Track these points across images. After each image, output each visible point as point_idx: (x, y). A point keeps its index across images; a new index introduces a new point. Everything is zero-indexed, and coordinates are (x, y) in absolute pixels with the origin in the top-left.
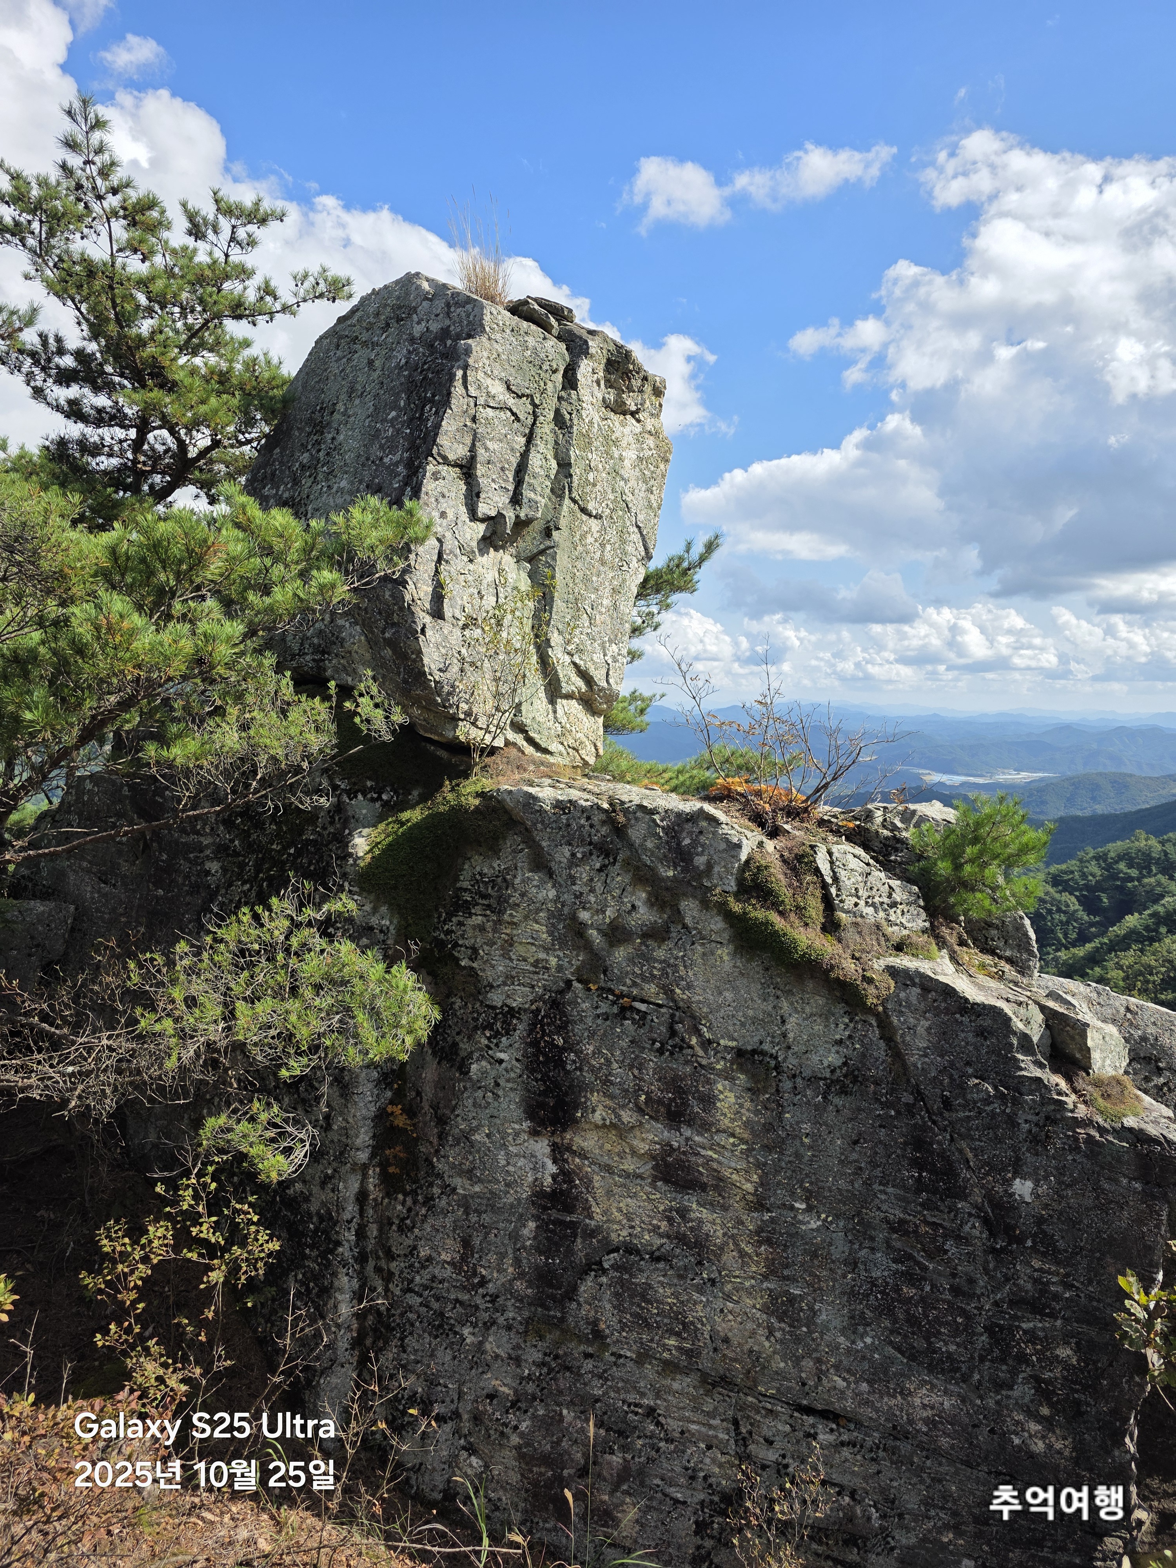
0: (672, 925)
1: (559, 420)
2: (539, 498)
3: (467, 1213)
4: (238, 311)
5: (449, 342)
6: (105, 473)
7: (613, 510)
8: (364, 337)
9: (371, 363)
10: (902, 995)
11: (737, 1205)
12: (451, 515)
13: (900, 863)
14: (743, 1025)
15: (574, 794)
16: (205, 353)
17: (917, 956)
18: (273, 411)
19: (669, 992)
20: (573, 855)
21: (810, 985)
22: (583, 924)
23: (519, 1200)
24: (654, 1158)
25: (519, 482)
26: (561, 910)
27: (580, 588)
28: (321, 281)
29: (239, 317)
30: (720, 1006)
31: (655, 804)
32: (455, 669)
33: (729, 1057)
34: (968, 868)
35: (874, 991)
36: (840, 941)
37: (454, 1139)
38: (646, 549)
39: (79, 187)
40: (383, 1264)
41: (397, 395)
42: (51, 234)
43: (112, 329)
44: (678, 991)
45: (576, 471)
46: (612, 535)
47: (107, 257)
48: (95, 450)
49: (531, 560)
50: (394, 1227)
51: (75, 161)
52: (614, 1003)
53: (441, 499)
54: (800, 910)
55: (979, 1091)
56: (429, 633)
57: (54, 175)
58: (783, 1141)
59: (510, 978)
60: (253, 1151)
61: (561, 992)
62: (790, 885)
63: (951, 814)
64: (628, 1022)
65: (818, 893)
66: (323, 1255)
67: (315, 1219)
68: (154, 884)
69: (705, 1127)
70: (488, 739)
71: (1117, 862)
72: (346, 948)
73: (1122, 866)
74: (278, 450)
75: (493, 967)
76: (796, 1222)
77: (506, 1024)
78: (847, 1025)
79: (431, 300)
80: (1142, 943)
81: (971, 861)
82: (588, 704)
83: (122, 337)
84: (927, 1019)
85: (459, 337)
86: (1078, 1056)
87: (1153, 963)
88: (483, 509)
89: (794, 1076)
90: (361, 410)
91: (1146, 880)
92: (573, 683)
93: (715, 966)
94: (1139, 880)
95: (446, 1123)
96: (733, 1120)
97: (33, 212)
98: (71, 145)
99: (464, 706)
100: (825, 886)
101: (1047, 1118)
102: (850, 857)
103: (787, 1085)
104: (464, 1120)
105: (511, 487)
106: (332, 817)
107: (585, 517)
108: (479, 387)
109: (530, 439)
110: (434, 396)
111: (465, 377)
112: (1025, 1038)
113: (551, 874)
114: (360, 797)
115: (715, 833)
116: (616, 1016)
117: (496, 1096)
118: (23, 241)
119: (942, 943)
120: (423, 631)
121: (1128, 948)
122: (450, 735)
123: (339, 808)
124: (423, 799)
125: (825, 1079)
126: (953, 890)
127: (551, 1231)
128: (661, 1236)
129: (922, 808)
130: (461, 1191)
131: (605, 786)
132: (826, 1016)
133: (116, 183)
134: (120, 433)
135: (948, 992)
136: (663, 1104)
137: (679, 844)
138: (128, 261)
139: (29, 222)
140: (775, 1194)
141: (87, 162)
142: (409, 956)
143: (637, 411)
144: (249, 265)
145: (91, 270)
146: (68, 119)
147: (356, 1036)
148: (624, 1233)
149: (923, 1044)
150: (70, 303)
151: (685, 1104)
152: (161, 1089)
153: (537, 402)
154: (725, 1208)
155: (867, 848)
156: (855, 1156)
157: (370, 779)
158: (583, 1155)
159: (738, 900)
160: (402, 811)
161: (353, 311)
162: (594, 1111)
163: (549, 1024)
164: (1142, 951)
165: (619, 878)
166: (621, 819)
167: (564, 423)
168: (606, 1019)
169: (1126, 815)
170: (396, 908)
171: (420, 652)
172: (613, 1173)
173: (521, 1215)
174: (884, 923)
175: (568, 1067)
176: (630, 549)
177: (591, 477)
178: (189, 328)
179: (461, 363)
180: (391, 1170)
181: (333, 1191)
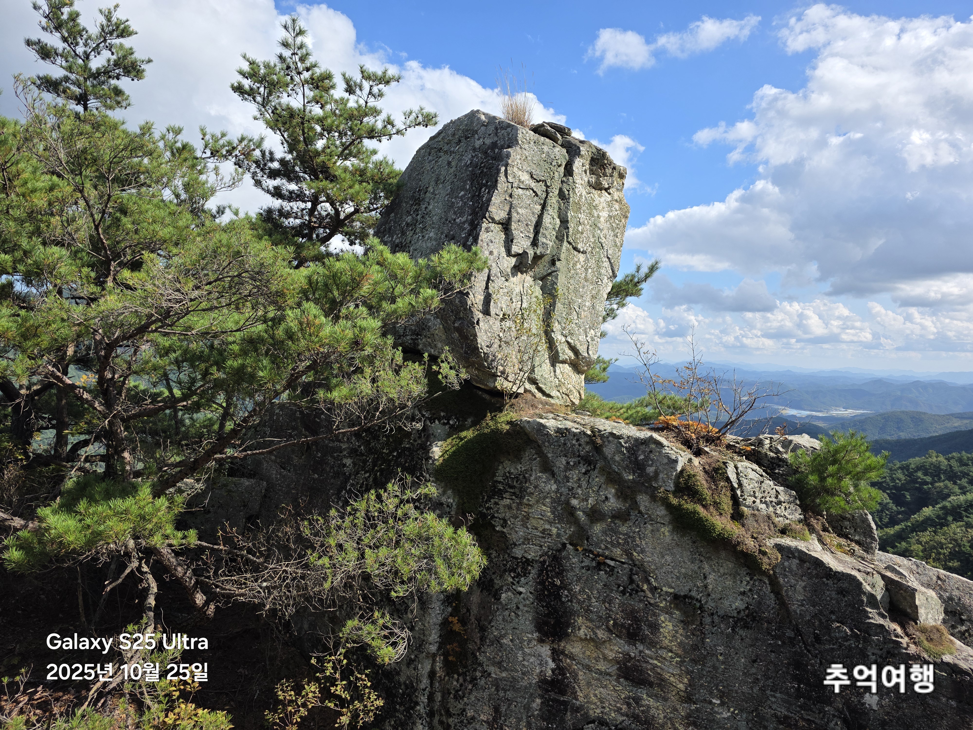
0: (631, 511)
1: (562, 195)
2: (548, 242)
3: (498, 691)
4: (372, 134)
5: (497, 150)
6: (293, 228)
7: (593, 248)
8: (446, 148)
9: (449, 163)
10: (786, 564)
11: (673, 698)
12: (495, 253)
13: (782, 475)
14: (678, 578)
15: (569, 424)
16: (352, 159)
17: (796, 538)
18: (391, 192)
19: (629, 555)
20: (568, 463)
21: (723, 554)
22: (574, 508)
23: (530, 684)
24: (618, 663)
25: (537, 232)
26: (560, 498)
27: (572, 296)
28: (420, 116)
29: (372, 137)
30: (663, 565)
31: (621, 433)
32: (496, 346)
33: (668, 599)
34: (829, 480)
35: (767, 560)
36: (743, 526)
37: (490, 641)
38: (613, 271)
39: (288, 68)
40: (444, 719)
41: (465, 182)
42: (270, 94)
43: (302, 146)
44: (635, 554)
45: (571, 225)
46: (592, 263)
47: (301, 106)
48: (287, 215)
49: (542, 279)
50: (452, 696)
51: (287, 53)
52: (593, 559)
53: (490, 244)
54: (716, 505)
55: (840, 632)
56: (481, 324)
57: (274, 60)
58: (705, 657)
59: (527, 540)
60: (374, 644)
61: (559, 551)
62: (710, 488)
63: (816, 444)
64: (602, 573)
65: (729, 494)
66: (407, 710)
67: (403, 687)
68: (313, 471)
69: (652, 644)
70: (515, 389)
71: (916, 471)
72: (430, 517)
73: (920, 474)
74: (393, 215)
75: (516, 532)
76: (713, 713)
77: (524, 569)
78: (748, 582)
79: (486, 126)
80: (935, 527)
81: (832, 475)
82: (576, 367)
83: (307, 151)
84: (804, 581)
85: (503, 147)
86: (909, 610)
87: (943, 541)
88: (515, 249)
89: (712, 614)
90: (443, 191)
91: (937, 484)
92: (567, 354)
93: (660, 539)
94: (932, 484)
95: (485, 631)
96: (671, 641)
97: (261, 82)
98: (285, 45)
99: (501, 368)
100: (733, 489)
101: (888, 652)
102: (750, 470)
103: (708, 620)
104: (497, 629)
105: (532, 236)
106: (420, 434)
107: (576, 253)
108: (514, 177)
109: (544, 206)
110: (487, 182)
111: (506, 171)
112: (872, 597)
113: (553, 475)
114: (437, 422)
115: (660, 452)
116: (594, 568)
117: (517, 616)
118: (254, 98)
119: (812, 530)
120: (478, 323)
121: (925, 530)
122: (492, 385)
123: (425, 429)
124: (474, 424)
125: (733, 617)
126: (819, 494)
127: (551, 706)
128: (622, 715)
129: (796, 439)
130: (494, 676)
131: (587, 419)
132: (734, 575)
133: (308, 65)
134: (302, 205)
135: (818, 563)
136: (625, 627)
137: (636, 458)
138: (313, 108)
139: (258, 88)
140: (699, 692)
141: (293, 54)
142: (467, 523)
143: (609, 188)
144: (378, 108)
145: (291, 113)
146: (284, 30)
147: (436, 573)
148: (598, 711)
149: (800, 598)
150: (278, 132)
151: (639, 628)
152: (321, 600)
153: (549, 184)
154: (665, 699)
155: (760, 464)
156: (754, 670)
157: (443, 411)
158: (572, 657)
159: (675, 497)
160: (461, 431)
161: (439, 133)
162: (579, 629)
163: (551, 571)
164: (935, 532)
165: (597, 479)
166: (599, 441)
167: (565, 196)
168: (588, 570)
169: (922, 440)
170: (457, 492)
171: (475, 335)
172: (591, 671)
173: (532, 694)
174: (773, 515)
175: (563, 599)
176: (603, 271)
177: (580, 228)
178: (342, 144)
179: (504, 162)
180: (450, 658)
181: (414, 669)
